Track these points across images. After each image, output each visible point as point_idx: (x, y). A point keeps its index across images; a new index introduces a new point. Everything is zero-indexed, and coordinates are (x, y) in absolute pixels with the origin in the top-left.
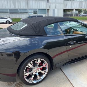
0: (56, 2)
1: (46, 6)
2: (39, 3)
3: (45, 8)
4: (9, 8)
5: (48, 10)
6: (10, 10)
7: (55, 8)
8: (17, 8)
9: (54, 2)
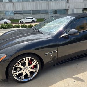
0: (76, 2)
1: (66, 7)
2: (59, 4)
3: (64, 8)
4: (32, 9)
5: (67, 10)
6: (33, 11)
7: (74, 8)
8: (39, 9)
9: (73, 1)
